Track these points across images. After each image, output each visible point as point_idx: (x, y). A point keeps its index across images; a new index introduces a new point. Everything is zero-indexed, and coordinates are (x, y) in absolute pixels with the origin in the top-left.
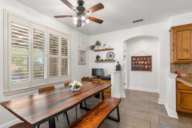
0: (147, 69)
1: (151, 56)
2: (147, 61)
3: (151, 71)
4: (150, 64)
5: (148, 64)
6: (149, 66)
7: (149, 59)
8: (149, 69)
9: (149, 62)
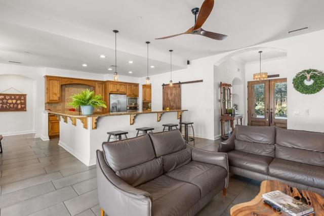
0: (20, 109)
1: (26, 95)
2: (20, 100)
3: (26, 111)
4: (25, 103)
5: (21, 104)
6: (23, 106)
7: (23, 98)
8: (23, 109)
9: (23, 101)
